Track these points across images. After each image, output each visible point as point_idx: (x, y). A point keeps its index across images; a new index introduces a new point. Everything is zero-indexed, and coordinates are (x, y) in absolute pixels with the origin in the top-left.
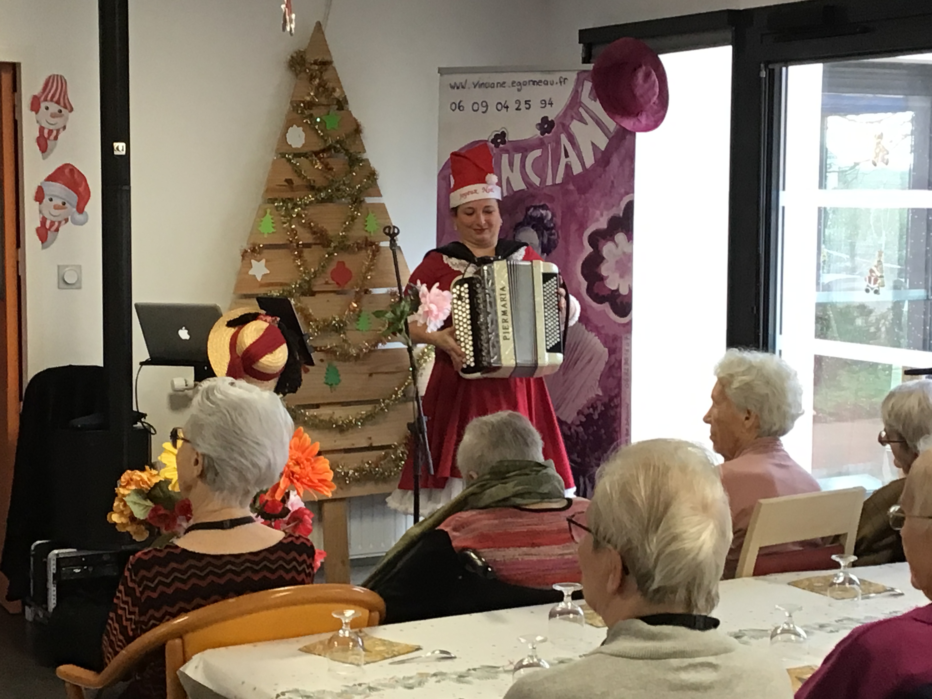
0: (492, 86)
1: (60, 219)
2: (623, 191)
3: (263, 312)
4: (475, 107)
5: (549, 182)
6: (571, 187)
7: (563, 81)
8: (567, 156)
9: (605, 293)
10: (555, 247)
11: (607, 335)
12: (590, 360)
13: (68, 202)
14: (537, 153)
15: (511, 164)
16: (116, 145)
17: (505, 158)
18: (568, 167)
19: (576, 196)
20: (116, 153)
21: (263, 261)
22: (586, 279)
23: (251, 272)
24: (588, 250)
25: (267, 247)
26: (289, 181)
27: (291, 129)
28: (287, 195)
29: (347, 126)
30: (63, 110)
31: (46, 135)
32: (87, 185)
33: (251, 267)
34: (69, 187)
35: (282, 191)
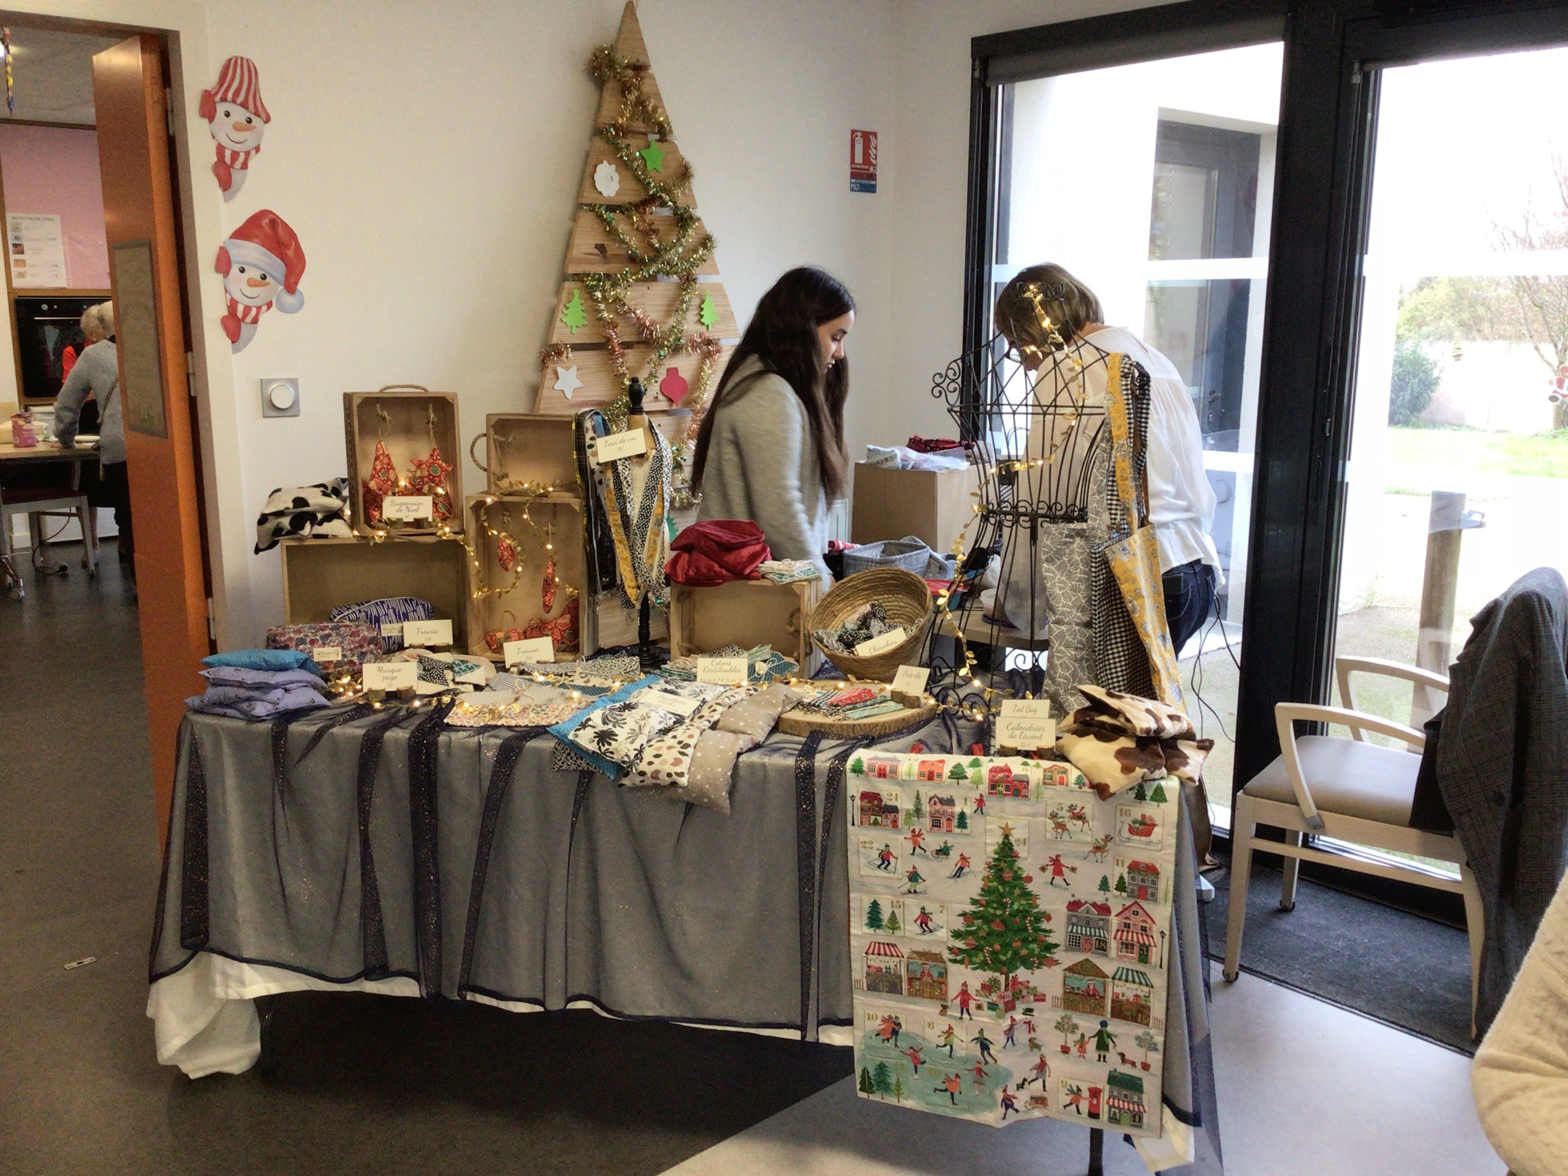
1: (259, 302)
13: (271, 275)
21: (574, 369)
23: (557, 386)
25: (576, 347)
26: (601, 248)
27: (599, 167)
28: (601, 269)
29: (673, 167)
30: (253, 118)
31: (228, 160)
32: (298, 250)
33: (557, 378)
34: (270, 249)
35: (593, 263)
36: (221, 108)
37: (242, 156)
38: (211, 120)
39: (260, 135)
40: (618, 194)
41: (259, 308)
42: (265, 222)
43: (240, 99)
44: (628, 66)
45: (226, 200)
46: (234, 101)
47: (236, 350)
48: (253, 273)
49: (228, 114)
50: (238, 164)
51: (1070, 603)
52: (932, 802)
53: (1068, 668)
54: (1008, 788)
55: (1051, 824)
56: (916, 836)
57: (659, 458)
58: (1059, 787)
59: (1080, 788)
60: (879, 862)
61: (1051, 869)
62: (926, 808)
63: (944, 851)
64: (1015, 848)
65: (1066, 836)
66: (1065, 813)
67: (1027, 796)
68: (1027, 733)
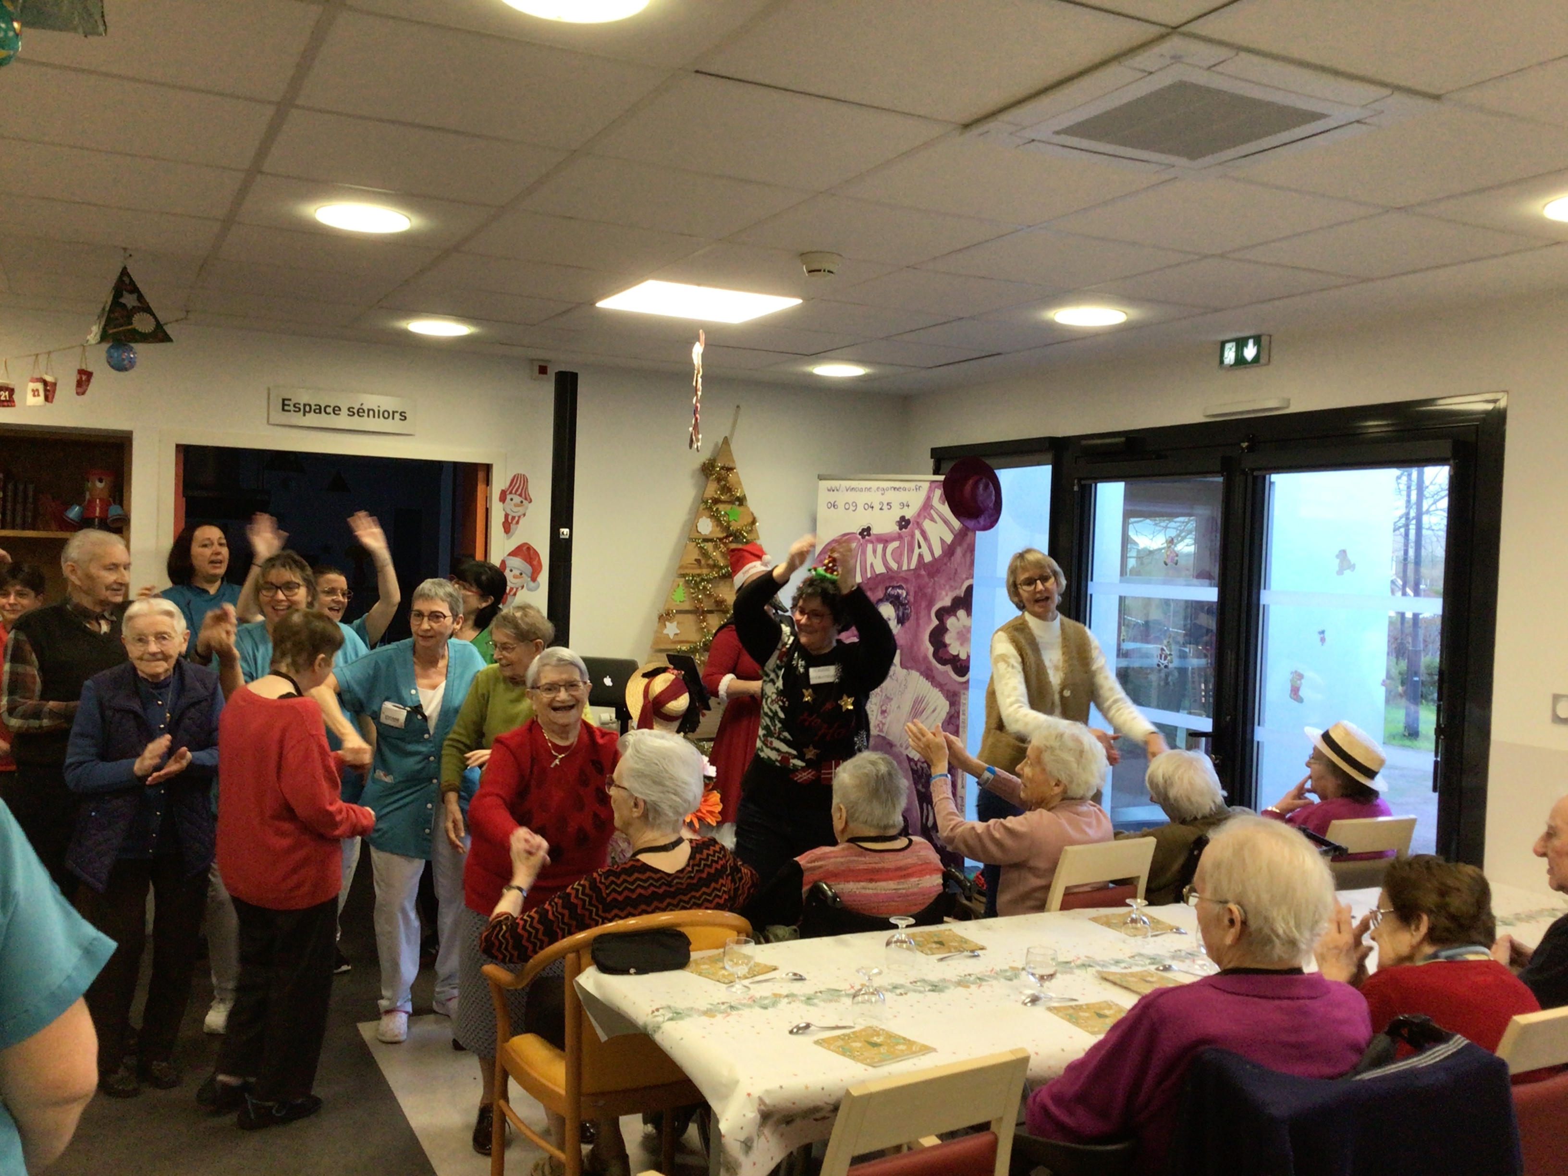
0: (861, 490)
2: (964, 576)
3: (672, 666)
4: (847, 506)
5: (905, 567)
6: (923, 572)
7: (918, 489)
8: (920, 547)
9: (947, 657)
10: (908, 619)
11: (948, 691)
12: (934, 711)
13: (525, 573)
14: (896, 544)
15: (875, 551)
16: (562, 530)
17: (870, 547)
18: (920, 556)
19: (927, 579)
20: (562, 537)
21: (675, 623)
22: (933, 646)
23: (665, 631)
24: (935, 622)
25: (679, 612)
26: (698, 561)
27: (700, 520)
28: (696, 572)
29: (747, 519)
30: (523, 501)
31: (510, 520)
32: (539, 560)
33: (666, 628)
34: (526, 561)
35: (693, 568)
36: (509, 497)
37: (517, 518)
38: (504, 503)
39: (527, 508)
40: (711, 533)
41: (517, 589)
42: (525, 548)
43: (518, 493)
44: (722, 468)
45: (508, 538)
46: (516, 494)
48: (517, 572)
49: (512, 500)
50: (514, 522)
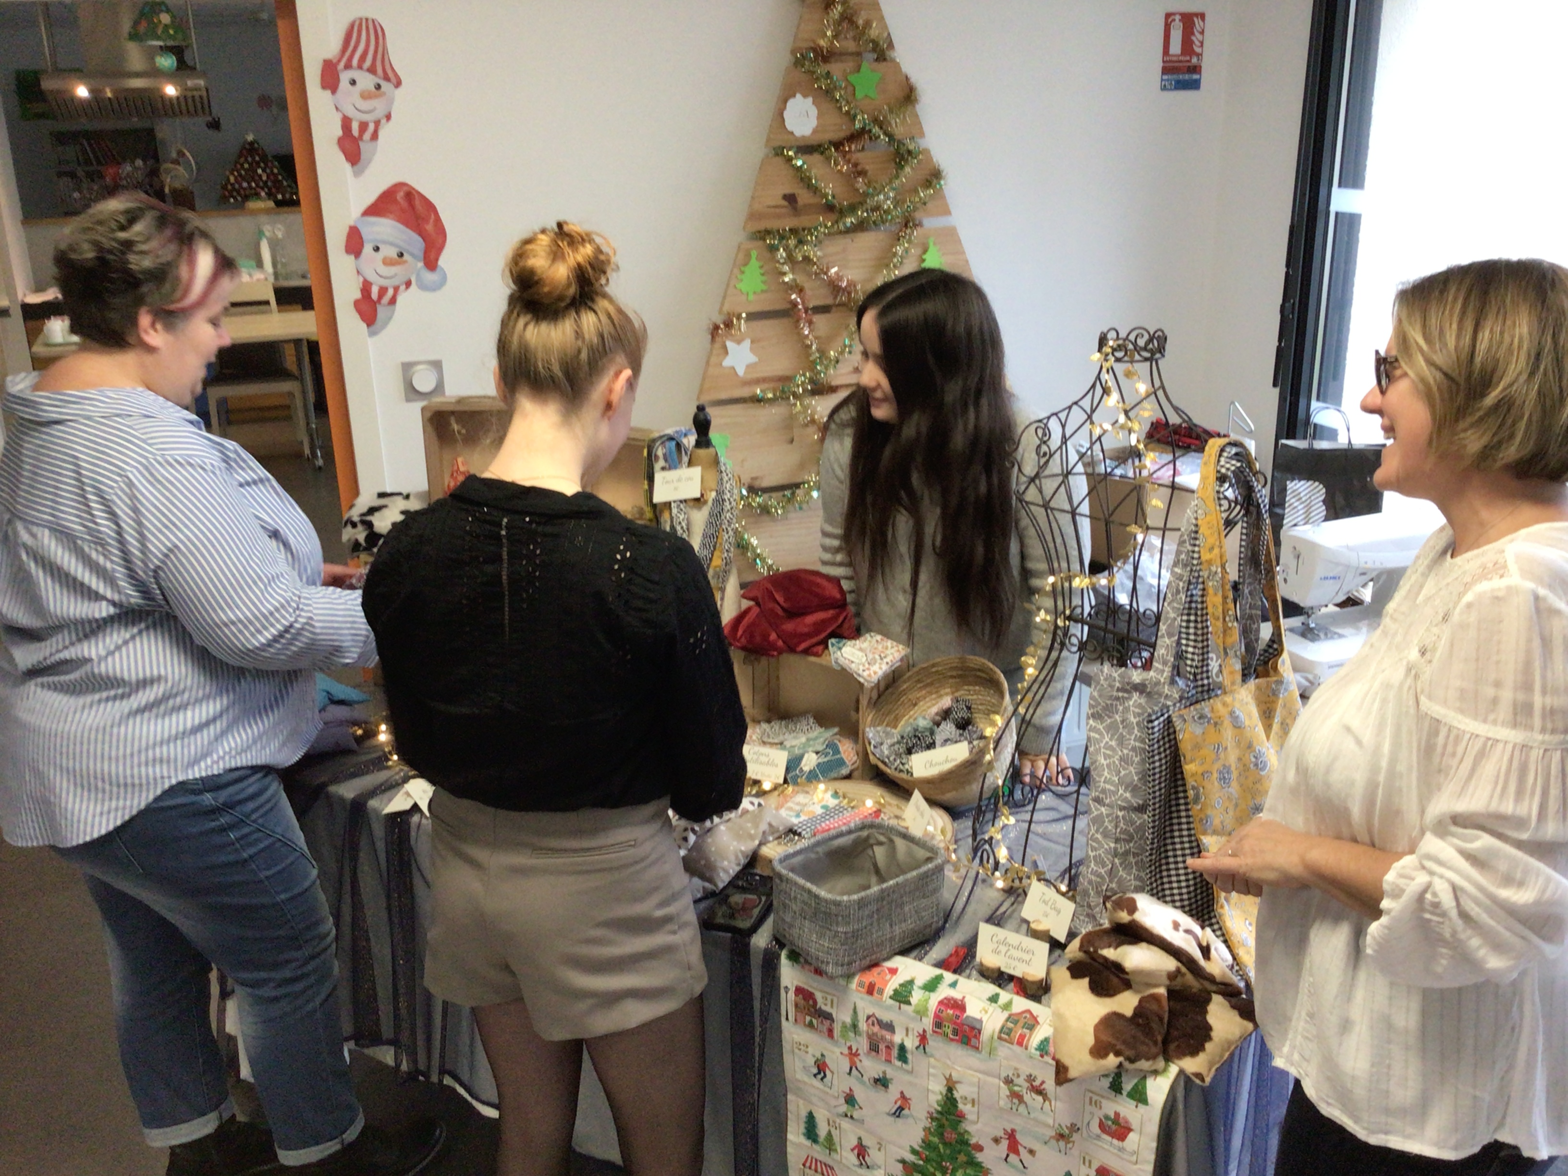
1: (396, 282)
13: (408, 252)
21: (748, 341)
23: (727, 362)
25: (753, 317)
26: (791, 199)
27: (791, 103)
28: (788, 224)
29: (895, 91)
30: (384, 84)
31: (355, 132)
32: (438, 220)
33: (726, 353)
34: (406, 224)
35: (779, 216)
36: (345, 77)
37: (371, 127)
38: (334, 91)
39: (391, 101)
40: (815, 131)
41: (396, 289)
42: (400, 196)
43: (368, 63)
45: (357, 174)
46: (360, 67)
47: (372, 334)
48: (389, 252)
49: (353, 82)
50: (367, 136)
51: (1116, 779)
52: (870, 1021)
53: (1104, 865)
54: (955, 1032)
55: (1005, 1090)
56: (853, 1055)
57: (719, 501)
58: (1016, 1048)
59: (1042, 1056)
60: (815, 1071)
61: (1005, 1143)
62: (863, 1026)
63: (882, 1082)
64: (961, 1106)
65: (1022, 1108)
66: (1021, 1081)
67: (977, 1048)
68: (1013, 952)
